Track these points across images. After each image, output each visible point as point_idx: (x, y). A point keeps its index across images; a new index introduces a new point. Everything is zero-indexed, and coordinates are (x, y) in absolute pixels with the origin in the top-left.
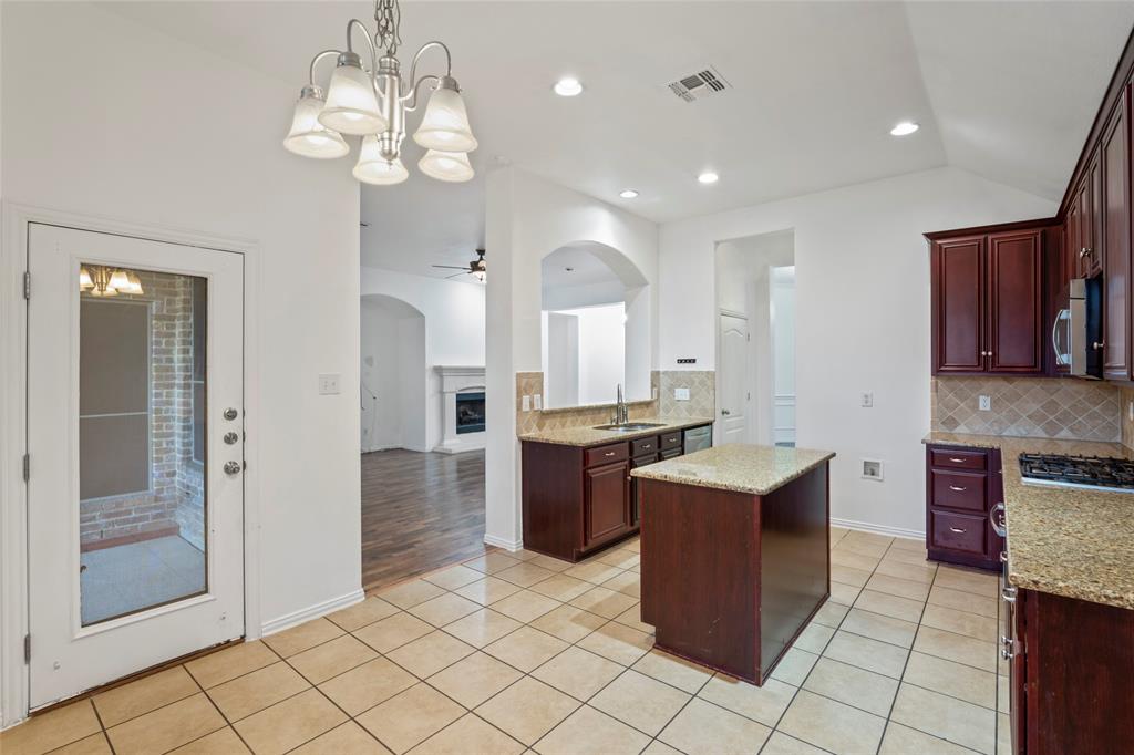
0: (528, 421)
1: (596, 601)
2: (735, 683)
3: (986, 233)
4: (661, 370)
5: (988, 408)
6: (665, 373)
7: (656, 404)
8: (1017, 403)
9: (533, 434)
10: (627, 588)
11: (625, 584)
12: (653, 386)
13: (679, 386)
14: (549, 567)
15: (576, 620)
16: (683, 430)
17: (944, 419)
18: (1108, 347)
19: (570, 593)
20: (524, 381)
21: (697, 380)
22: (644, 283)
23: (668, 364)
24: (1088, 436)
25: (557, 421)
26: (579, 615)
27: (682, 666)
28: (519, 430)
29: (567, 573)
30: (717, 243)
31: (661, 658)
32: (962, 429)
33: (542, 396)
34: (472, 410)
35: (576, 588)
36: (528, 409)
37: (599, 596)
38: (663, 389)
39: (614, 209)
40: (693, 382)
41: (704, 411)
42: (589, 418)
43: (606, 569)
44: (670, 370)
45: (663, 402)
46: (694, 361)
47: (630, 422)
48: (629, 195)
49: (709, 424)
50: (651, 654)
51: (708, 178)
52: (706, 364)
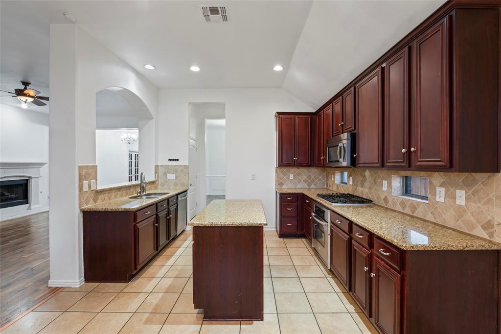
0: (87, 197)
1: (155, 303)
2: (252, 324)
3: (295, 115)
4: (159, 164)
5: (292, 178)
6: (161, 166)
7: (157, 182)
8: (300, 176)
9: (90, 206)
10: (168, 288)
11: (167, 286)
12: (156, 173)
13: (169, 173)
14: (110, 291)
15: (148, 322)
16: (177, 195)
17: (280, 184)
18: (359, 156)
19: (134, 304)
20: (84, 171)
21: (179, 170)
22: (152, 118)
23: (163, 161)
24: (318, 187)
25: (106, 196)
26: (148, 318)
27: (223, 326)
28: (80, 204)
29: (126, 290)
30: (190, 103)
31: (210, 326)
32: (284, 186)
33: (96, 180)
34: (9, 192)
35: (137, 299)
36: (87, 190)
37: (155, 299)
38: (160, 174)
39: (137, 73)
40: (177, 171)
41: (183, 185)
42: (124, 192)
43: (150, 280)
44: (165, 164)
45: (160, 181)
46: (178, 160)
47: (147, 193)
48: (149, 67)
49: (186, 191)
50: (203, 326)
51: (195, 69)
52: (184, 161)
